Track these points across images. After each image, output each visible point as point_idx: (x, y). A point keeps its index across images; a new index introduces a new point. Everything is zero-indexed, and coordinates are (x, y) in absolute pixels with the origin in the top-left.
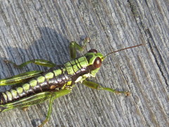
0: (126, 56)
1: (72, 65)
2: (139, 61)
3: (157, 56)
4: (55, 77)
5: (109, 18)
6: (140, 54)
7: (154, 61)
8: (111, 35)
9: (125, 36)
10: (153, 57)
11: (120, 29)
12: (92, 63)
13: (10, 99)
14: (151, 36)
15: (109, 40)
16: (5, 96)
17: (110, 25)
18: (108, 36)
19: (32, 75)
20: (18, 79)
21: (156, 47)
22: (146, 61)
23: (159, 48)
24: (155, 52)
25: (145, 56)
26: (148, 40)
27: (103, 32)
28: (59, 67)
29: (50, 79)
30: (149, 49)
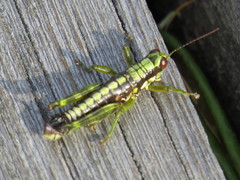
0: (36, 169)
1: (137, 70)
2: (52, 174)
3: (72, 168)
4: (119, 87)
5: (17, 126)
6: (52, 166)
7: (68, 174)
8: (19, 145)
9: (36, 146)
10: (67, 170)
11: (30, 137)
12: (158, 64)
13: (75, 118)
14: (64, 145)
15: (17, 150)
16: (68, 116)
17: (18, 133)
18: (15, 146)
19: (92, 88)
20: (78, 96)
21: (70, 158)
22: (60, 174)
23: (73, 158)
24: (69, 163)
25: (58, 168)
26: (61, 150)
27: (10, 141)
28: (122, 74)
29: (115, 90)
30: (63, 160)
